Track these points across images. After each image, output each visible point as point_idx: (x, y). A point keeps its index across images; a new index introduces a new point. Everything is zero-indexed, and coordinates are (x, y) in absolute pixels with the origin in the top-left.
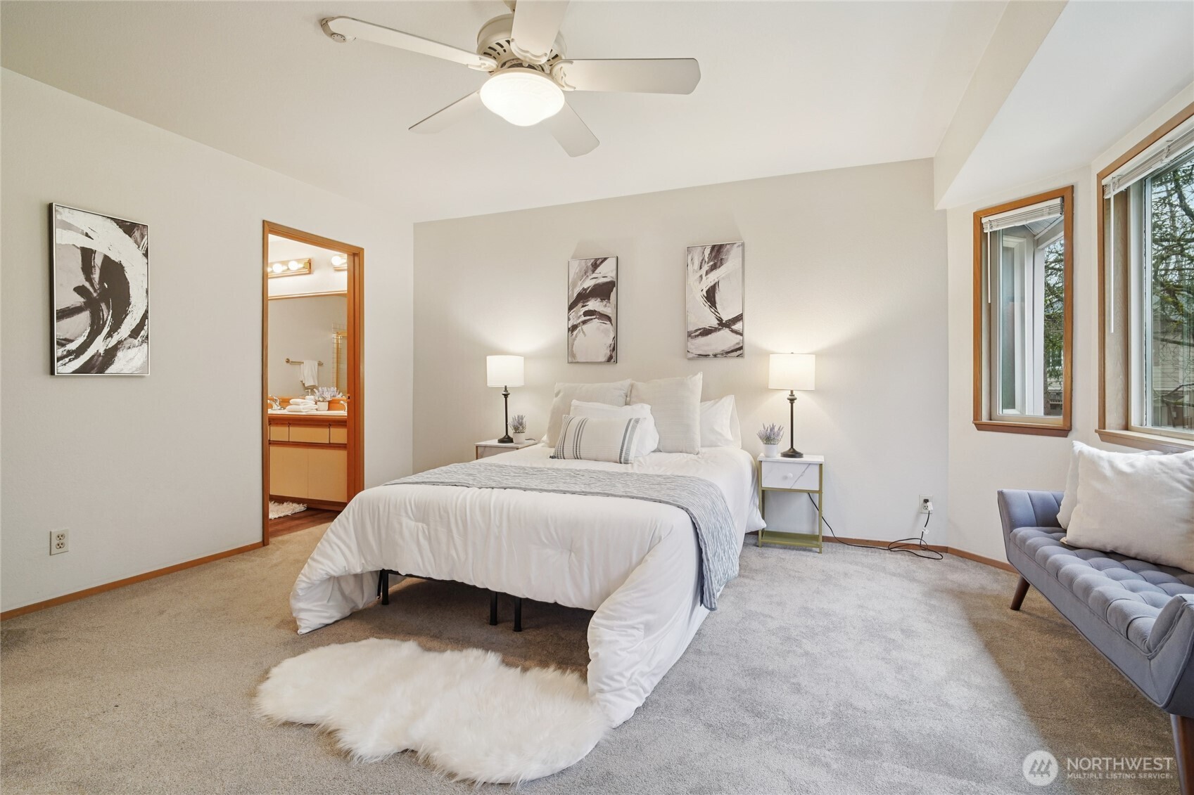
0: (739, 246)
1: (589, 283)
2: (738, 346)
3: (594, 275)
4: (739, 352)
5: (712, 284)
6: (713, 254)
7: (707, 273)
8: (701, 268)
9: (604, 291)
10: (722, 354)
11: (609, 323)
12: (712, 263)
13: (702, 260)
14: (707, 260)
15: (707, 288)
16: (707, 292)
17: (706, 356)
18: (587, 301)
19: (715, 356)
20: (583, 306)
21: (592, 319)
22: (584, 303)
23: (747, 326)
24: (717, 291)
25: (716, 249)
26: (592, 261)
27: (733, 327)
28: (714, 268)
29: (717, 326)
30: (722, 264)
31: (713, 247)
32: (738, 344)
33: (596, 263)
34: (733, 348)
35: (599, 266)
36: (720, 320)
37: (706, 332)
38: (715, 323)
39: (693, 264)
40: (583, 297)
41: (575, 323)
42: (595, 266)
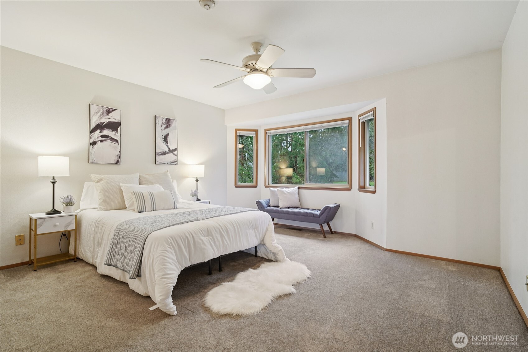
0: (176, 121)
1: (105, 120)
2: (176, 161)
3: (108, 117)
4: (176, 163)
5: (166, 134)
6: (167, 122)
7: (164, 129)
8: (162, 126)
9: (114, 126)
10: (170, 163)
11: (117, 143)
12: (166, 125)
13: (162, 123)
14: (164, 123)
15: (164, 135)
16: (164, 137)
17: (164, 163)
18: (103, 130)
19: (168, 164)
20: (100, 132)
21: (106, 140)
22: (101, 130)
23: (179, 152)
24: (168, 137)
25: (168, 120)
26: (107, 108)
27: (174, 153)
28: (167, 127)
29: (168, 152)
30: (170, 127)
31: (167, 119)
32: (176, 159)
33: (109, 110)
34: (174, 161)
35: (111, 112)
36: (169, 149)
37: (164, 153)
38: (167, 150)
39: (159, 123)
40: (100, 127)
41: (95, 141)
42: (109, 111)
